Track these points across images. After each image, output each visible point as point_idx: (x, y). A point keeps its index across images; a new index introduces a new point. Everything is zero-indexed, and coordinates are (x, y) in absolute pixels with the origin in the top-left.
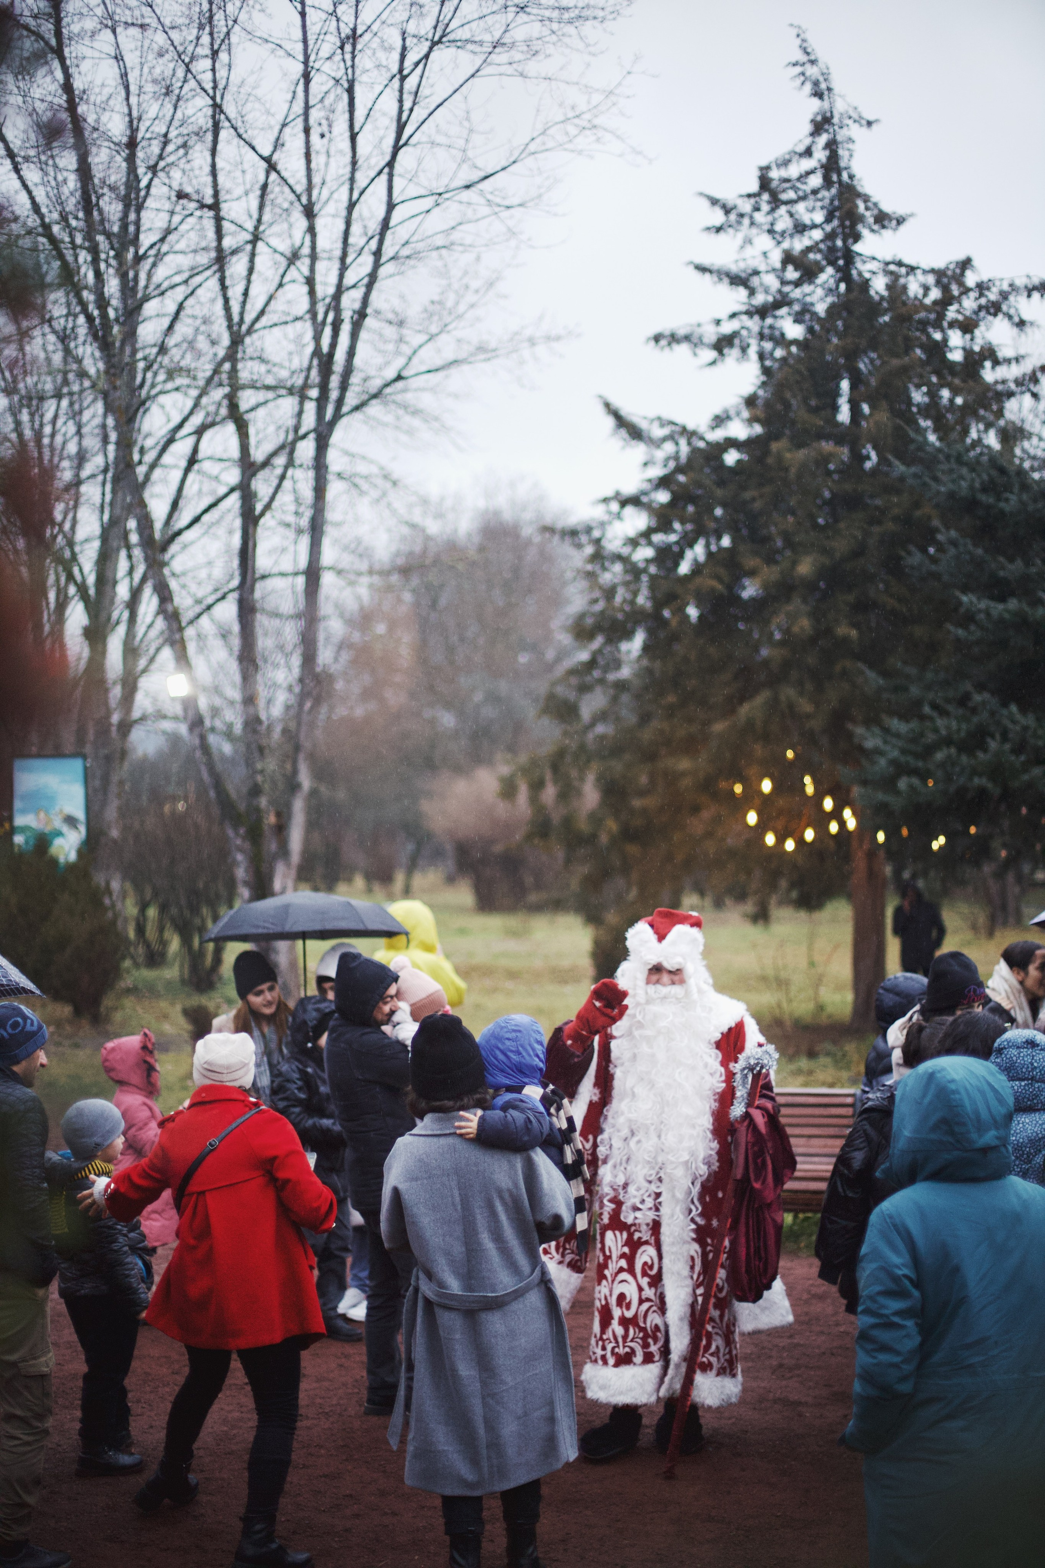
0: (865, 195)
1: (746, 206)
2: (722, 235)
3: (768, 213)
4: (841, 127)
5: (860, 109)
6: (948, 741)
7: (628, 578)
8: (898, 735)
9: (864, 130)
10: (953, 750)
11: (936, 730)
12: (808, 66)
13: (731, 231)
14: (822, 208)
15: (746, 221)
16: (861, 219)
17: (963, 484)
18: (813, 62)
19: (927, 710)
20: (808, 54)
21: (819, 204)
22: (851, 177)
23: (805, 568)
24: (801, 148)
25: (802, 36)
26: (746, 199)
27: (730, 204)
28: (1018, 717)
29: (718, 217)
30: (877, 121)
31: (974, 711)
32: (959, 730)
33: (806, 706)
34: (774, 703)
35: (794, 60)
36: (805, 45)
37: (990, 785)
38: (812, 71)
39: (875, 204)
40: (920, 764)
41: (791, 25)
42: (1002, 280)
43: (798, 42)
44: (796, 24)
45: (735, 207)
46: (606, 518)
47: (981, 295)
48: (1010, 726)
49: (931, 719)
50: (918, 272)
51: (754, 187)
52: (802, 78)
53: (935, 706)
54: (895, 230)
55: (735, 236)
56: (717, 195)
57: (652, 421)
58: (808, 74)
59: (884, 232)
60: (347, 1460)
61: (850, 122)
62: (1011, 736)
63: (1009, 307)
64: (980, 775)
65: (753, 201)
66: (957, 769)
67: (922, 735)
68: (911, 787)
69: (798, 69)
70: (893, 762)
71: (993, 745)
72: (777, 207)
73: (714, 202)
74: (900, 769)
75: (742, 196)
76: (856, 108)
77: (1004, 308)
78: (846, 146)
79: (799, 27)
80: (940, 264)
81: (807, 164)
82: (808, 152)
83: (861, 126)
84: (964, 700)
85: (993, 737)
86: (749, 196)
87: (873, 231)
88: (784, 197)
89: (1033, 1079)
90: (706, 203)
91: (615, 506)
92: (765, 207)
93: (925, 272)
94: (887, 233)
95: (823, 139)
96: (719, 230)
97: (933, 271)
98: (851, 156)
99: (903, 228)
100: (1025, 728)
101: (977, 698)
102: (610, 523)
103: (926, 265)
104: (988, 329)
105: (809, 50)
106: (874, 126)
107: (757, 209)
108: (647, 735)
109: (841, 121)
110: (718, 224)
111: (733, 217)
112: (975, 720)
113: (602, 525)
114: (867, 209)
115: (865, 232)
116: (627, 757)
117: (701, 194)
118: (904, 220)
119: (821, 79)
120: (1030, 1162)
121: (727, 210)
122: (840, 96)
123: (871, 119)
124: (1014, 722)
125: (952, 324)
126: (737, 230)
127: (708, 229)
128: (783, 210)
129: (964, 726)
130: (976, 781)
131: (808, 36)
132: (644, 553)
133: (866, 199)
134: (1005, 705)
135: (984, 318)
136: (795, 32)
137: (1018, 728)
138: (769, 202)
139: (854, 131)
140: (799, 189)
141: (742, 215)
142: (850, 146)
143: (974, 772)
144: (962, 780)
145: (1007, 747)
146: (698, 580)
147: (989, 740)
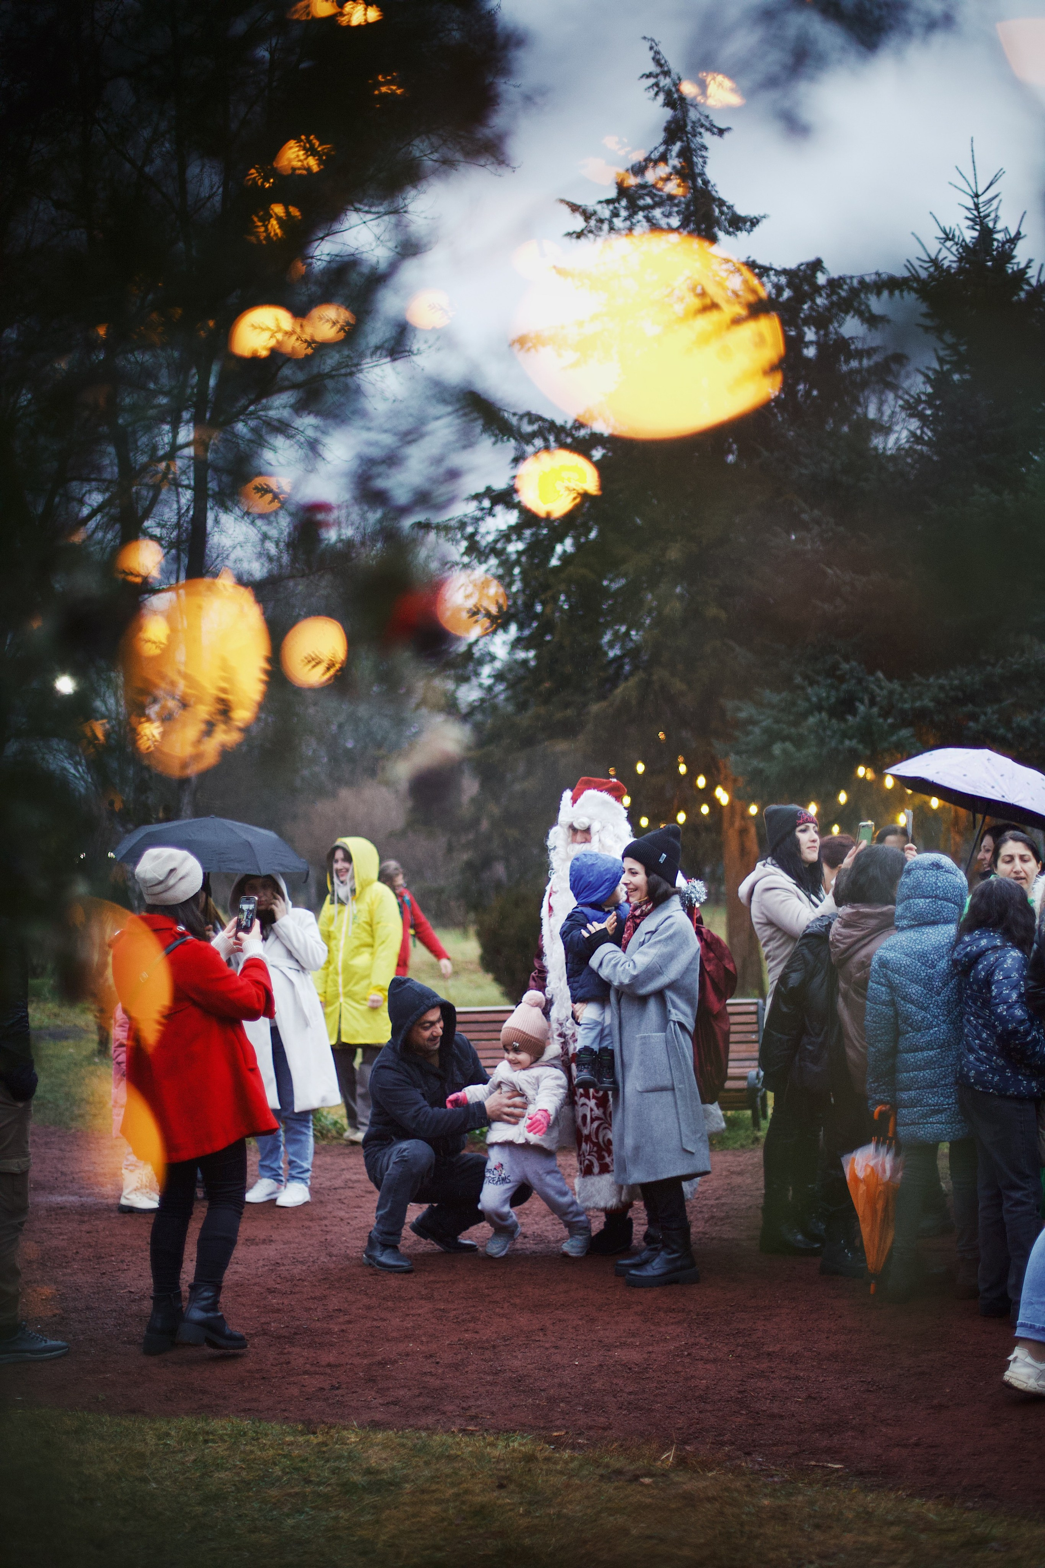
0: (720, 199)
1: (605, 212)
2: (583, 240)
3: (626, 219)
4: (695, 136)
5: (711, 118)
6: (819, 708)
7: (501, 571)
8: (772, 706)
9: (716, 138)
10: (824, 715)
11: (808, 700)
12: (661, 78)
13: (590, 235)
14: (678, 213)
15: (606, 227)
16: (717, 222)
17: (825, 466)
18: (667, 73)
19: (798, 680)
20: (661, 65)
21: (675, 209)
22: (706, 182)
23: (674, 554)
24: (656, 155)
25: (655, 48)
26: (605, 205)
27: (590, 209)
28: (885, 683)
29: (578, 223)
30: (729, 129)
31: (842, 679)
32: (828, 697)
33: (678, 685)
34: (646, 685)
35: (647, 72)
36: (658, 57)
37: (860, 747)
38: (665, 82)
39: (730, 207)
40: (793, 730)
41: (645, 38)
42: (851, 278)
43: (652, 54)
44: (649, 36)
45: (595, 213)
46: (478, 514)
47: (833, 292)
48: (877, 690)
49: (803, 688)
50: (772, 273)
51: (613, 193)
52: (656, 89)
53: (806, 677)
54: (749, 231)
55: (595, 240)
56: (578, 202)
57: (522, 417)
58: (661, 85)
59: (739, 233)
60: (329, 1288)
61: (702, 130)
62: (878, 699)
63: (860, 304)
64: (851, 738)
65: (611, 207)
66: (829, 733)
67: (794, 704)
68: (785, 751)
69: (652, 81)
70: (767, 731)
71: (862, 708)
72: (635, 213)
73: (575, 208)
74: (773, 736)
75: (600, 202)
76: (707, 117)
77: (856, 304)
78: (700, 153)
79: (653, 40)
80: (792, 265)
81: (663, 170)
82: (664, 158)
83: (713, 134)
84: (832, 672)
85: (862, 701)
86: (608, 202)
87: (728, 233)
88: (641, 203)
89: (936, 897)
90: (567, 210)
91: (486, 503)
92: (624, 213)
93: (778, 273)
94: (742, 235)
95: (677, 147)
96: (579, 235)
97: (785, 272)
98: (705, 163)
99: (756, 229)
100: (891, 693)
101: (845, 666)
102: (482, 519)
103: (778, 266)
104: (840, 326)
105: (663, 62)
106: (726, 135)
107: (615, 214)
108: (525, 720)
109: (694, 130)
110: (579, 230)
111: (593, 222)
112: (844, 687)
113: (477, 520)
114: (722, 213)
115: (721, 235)
116: (506, 741)
117: (562, 201)
118: (758, 221)
119: (673, 89)
120: (934, 967)
121: (587, 216)
122: (691, 105)
123: (722, 126)
124: (881, 688)
125: (807, 321)
126: (596, 236)
127: (569, 234)
128: (640, 215)
129: (833, 693)
130: (847, 743)
131: (660, 48)
132: (515, 547)
133: (721, 203)
134: (872, 672)
135: (837, 314)
136: (647, 44)
137: (885, 692)
138: (626, 208)
139: (707, 139)
140: (655, 195)
141: (601, 221)
142: (704, 153)
143: (845, 735)
144: (833, 744)
145: (875, 710)
146: (571, 569)
147: (858, 704)
